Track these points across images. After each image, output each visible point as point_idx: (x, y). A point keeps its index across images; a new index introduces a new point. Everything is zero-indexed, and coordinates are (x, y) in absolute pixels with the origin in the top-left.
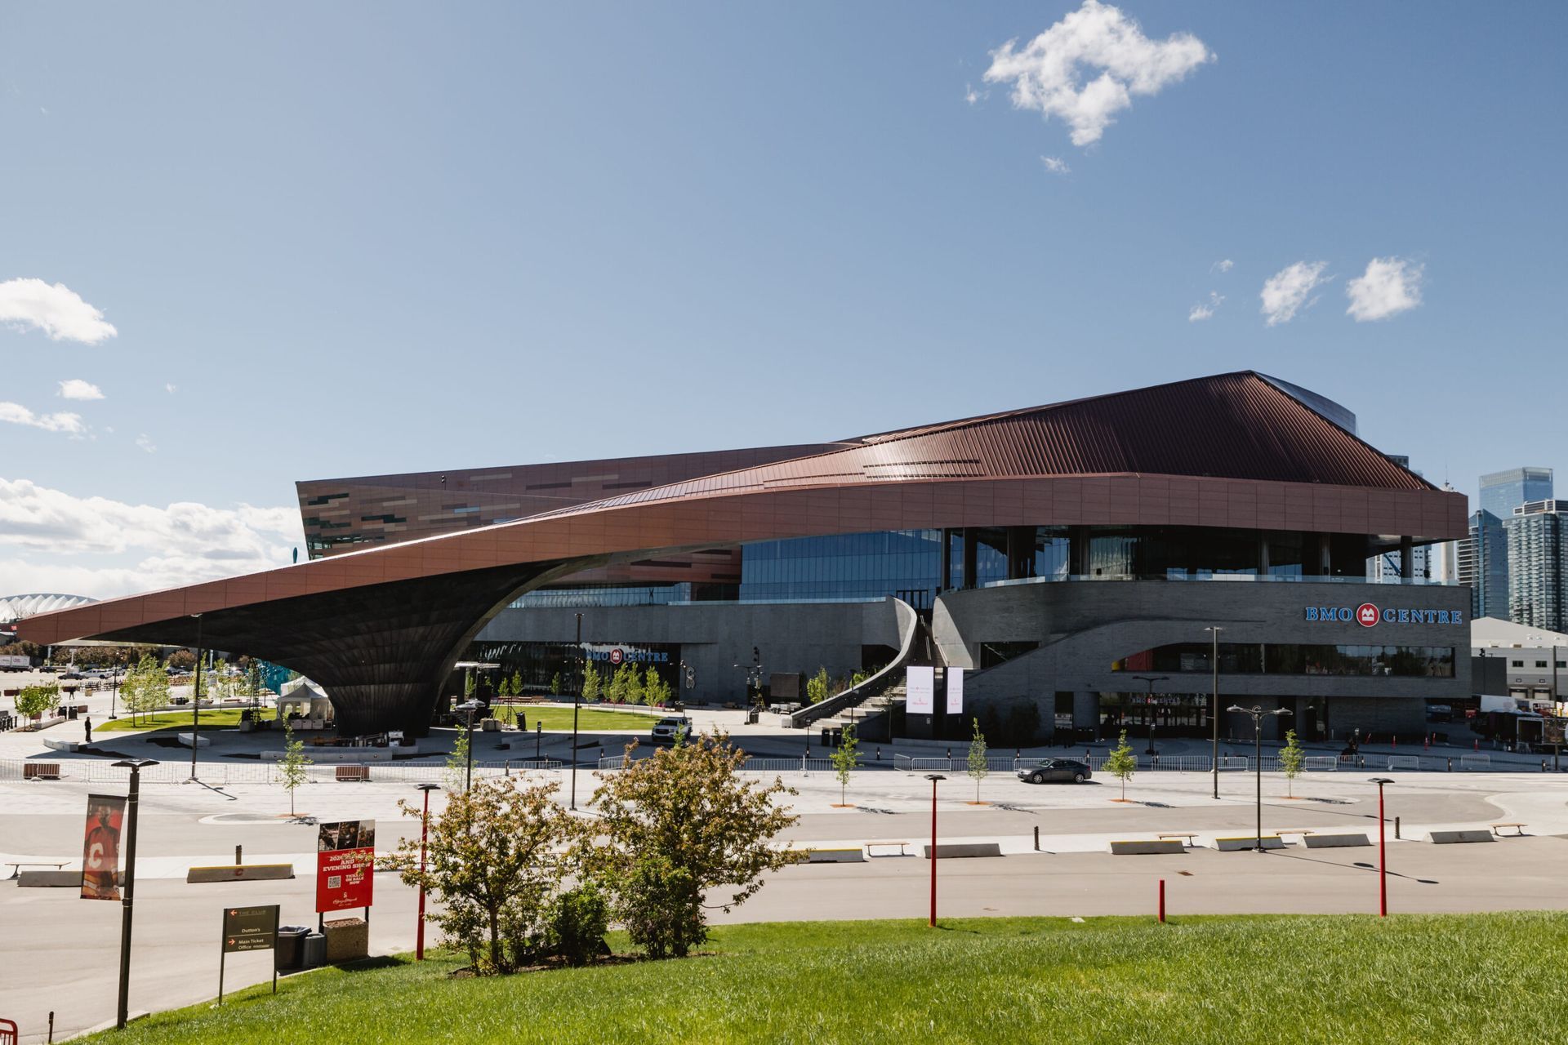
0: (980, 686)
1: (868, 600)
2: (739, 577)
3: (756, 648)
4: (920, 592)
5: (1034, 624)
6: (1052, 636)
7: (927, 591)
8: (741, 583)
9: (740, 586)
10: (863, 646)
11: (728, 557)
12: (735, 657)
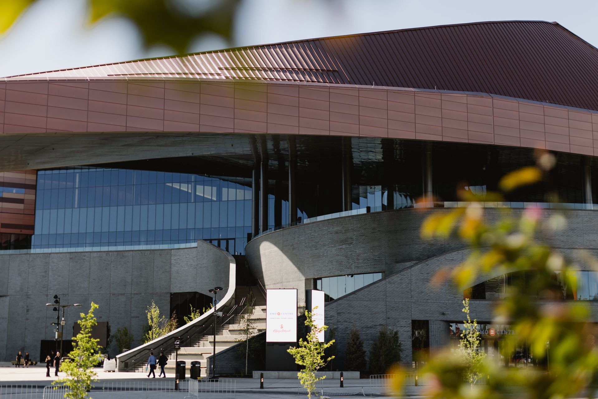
0: (339, 314)
1: (176, 246)
2: (32, 227)
3: (56, 297)
4: (227, 240)
5: (377, 254)
6: (398, 265)
7: (234, 239)
8: (34, 234)
9: (33, 236)
10: (171, 294)
11: (20, 206)
12: (28, 311)
